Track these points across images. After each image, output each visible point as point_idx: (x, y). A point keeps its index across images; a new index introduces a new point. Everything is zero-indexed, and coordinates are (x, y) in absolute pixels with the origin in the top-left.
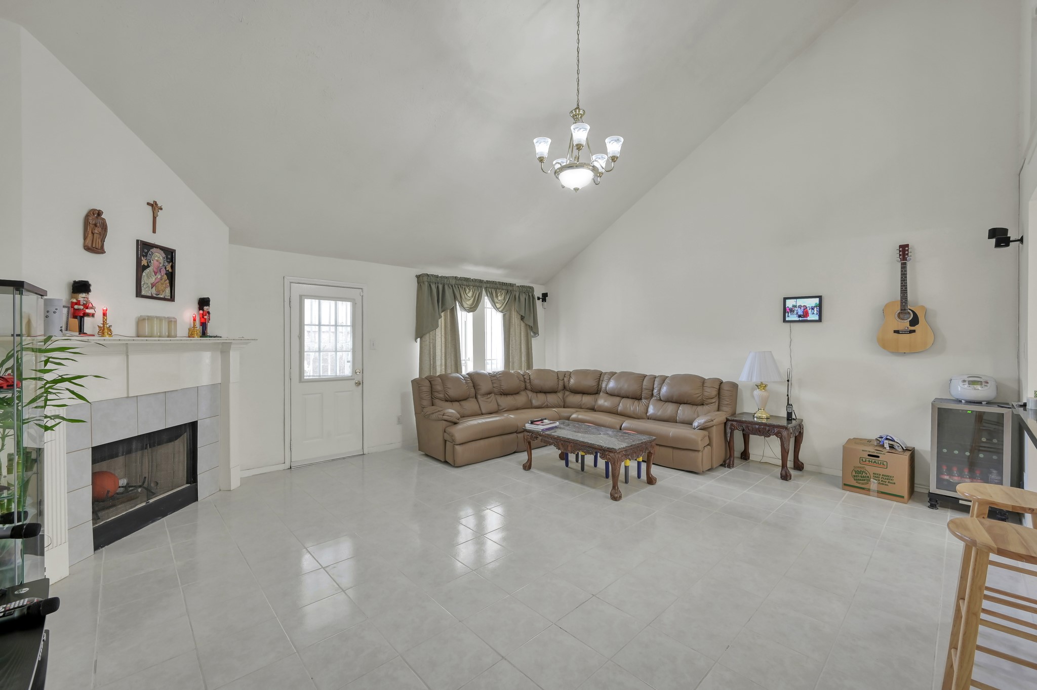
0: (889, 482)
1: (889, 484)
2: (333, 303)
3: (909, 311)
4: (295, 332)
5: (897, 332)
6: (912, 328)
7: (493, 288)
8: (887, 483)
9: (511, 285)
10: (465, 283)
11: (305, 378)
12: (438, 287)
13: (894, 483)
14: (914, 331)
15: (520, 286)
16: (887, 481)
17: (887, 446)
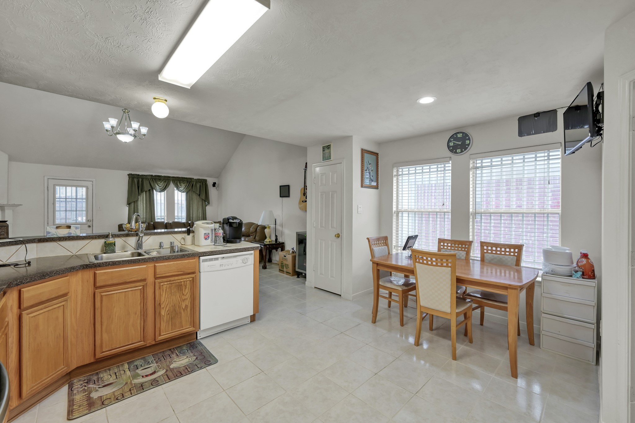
2: (74, 188)
3: (306, 192)
4: (51, 201)
5: (302, 201)
7: (178, 181)
8: (287, 268)
9: (191, 179)
10: (158, 178)
11: (56, 223)
12: (139, 180)
13: (289, 268)
14: (306, 201)
15: (197, 179)
16: (288, 266)
17: (291, 252)
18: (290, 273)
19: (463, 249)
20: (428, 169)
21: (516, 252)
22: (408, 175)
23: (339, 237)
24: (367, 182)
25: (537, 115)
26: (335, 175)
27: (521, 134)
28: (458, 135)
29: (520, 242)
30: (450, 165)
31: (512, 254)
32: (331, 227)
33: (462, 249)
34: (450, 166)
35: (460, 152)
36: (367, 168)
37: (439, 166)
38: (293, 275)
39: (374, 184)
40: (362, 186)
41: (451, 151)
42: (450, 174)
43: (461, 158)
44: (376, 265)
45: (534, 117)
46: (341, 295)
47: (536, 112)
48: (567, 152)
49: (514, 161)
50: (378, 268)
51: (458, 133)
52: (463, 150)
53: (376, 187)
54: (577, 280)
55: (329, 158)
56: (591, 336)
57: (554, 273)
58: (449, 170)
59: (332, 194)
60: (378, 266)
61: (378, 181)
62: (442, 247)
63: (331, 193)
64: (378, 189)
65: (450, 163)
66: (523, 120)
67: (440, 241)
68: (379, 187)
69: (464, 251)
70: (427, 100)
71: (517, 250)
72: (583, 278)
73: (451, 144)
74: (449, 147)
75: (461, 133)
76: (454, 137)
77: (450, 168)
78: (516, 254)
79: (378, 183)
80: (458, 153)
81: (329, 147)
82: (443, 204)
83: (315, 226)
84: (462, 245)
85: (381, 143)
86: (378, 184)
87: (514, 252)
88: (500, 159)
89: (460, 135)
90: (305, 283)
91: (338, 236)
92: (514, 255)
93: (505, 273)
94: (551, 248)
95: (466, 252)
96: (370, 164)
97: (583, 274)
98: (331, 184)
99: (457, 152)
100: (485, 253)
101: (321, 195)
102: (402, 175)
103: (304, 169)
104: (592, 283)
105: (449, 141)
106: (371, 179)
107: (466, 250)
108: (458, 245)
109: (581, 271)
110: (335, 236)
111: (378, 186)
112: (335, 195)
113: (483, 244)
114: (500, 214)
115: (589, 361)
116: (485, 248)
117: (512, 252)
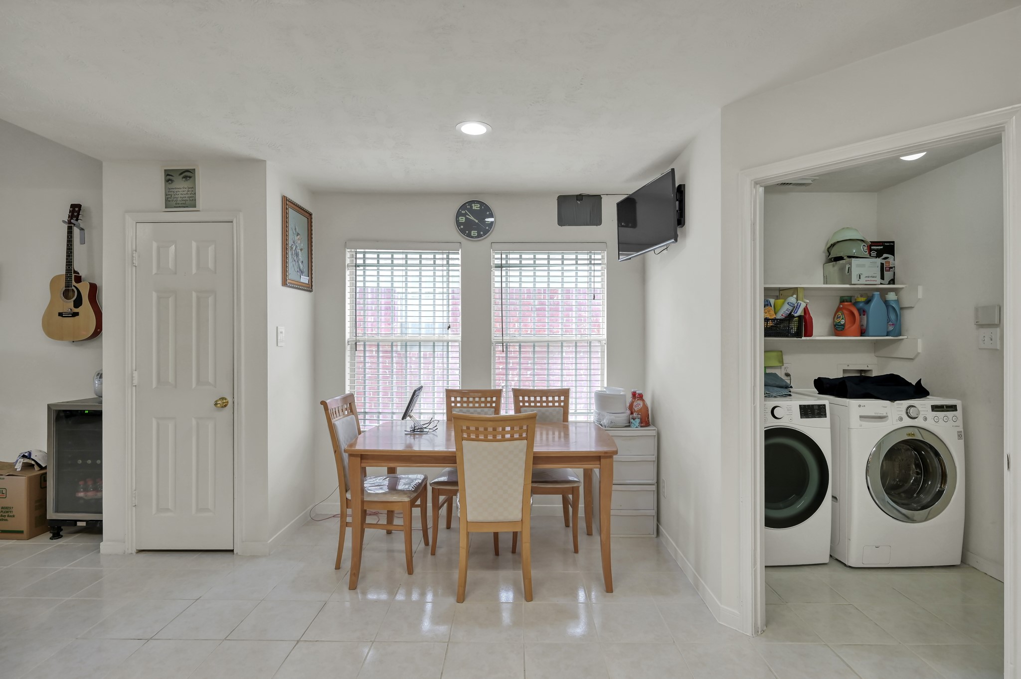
0: (8, 516)
1: (8, 518)
3: (73, 288)
5: (60, 314)
6: (76, 310)
8: (6, 518)
13: (14, 516)
14: (75, 314)
16: (6, 514)
17: (18, 467)
18: (22, 532)
19: (489, 405)
20: (403, 259)
21: (562, 401)
22: (377, 266)
23: (225, 406)
24: (292, 275)
25: (580, 197)
26: (211, 250)
27: (562, 222)
28: (473, 205)
29: (565, 386)
30: (459, 256)
31: (557, 404)
32: (198, 382)
33: (486, 405)
34: (458, 259)
35: (476, 235)
36: (294, 242)
37: (438, 256)
38: (32, 536)
39: (305, 279)
40: (285, 283)
41: (462, 231)
42: (459, 273)
43: (477, 246)
44: (359, 459)
45: (577, 200)
46: (232, 551)
47: (579, 193)
48: (621, 257)
49: (536, 261)
50: (363, 465)
51: (473, 202)
52: (482, 233)
53: (309, 288)
54: (636, 431)
55: (190, 203)
56: (651, 500)
57: (613, 426)
58: (457, 265)
59: (198, 298)
60: (363, 461)
61: (312, 274)
62: (453, 404)
63: (194, 295)
64: (311, 291)
65: (458, 253)
66: (563, 200)
67: (449, 393)
68: (313, 288)
69: (491, 407)
70: (473, 129)
71: (562, 398)
72: (641, 427)
73: (462, 219)
74: (458, 224)
75: (478, 202)
76: (466, 207)
77: (459, 262)
78: (562, 404)
79: (312, 278)
80: (472, 237)
81: (188, 174)
82: (449, 327)
83: (135, 382)
84: (486, 398)
85: (317, 193)
86: (312, 282)
87: (560, 401)
88: (532, 256)
89: (476, 207)
90: (98, 548)
91: (222, 404)
92: (560, 406)
93: (547, 434)
94: (605, 390)
95: (493, 409)
96: (298, 234)
97: (641, 422)
98: (194, 271)
99: (472, 235)
100: (522, 407)
101: (159, 298)
102: (364, 265)
103: (64, 222)
104: (650, 431)
105: (459, 214)
106: (300, 270)
107: (494, 405)
108: (480, 398)
109: (638, 418)
110: (216, 404)
111: (312, 286)
112: (211, 300)
113: (517, 393)
114: (532, 343)
115: (650, 534)
116: (521, 398)
117: (557, 402)
